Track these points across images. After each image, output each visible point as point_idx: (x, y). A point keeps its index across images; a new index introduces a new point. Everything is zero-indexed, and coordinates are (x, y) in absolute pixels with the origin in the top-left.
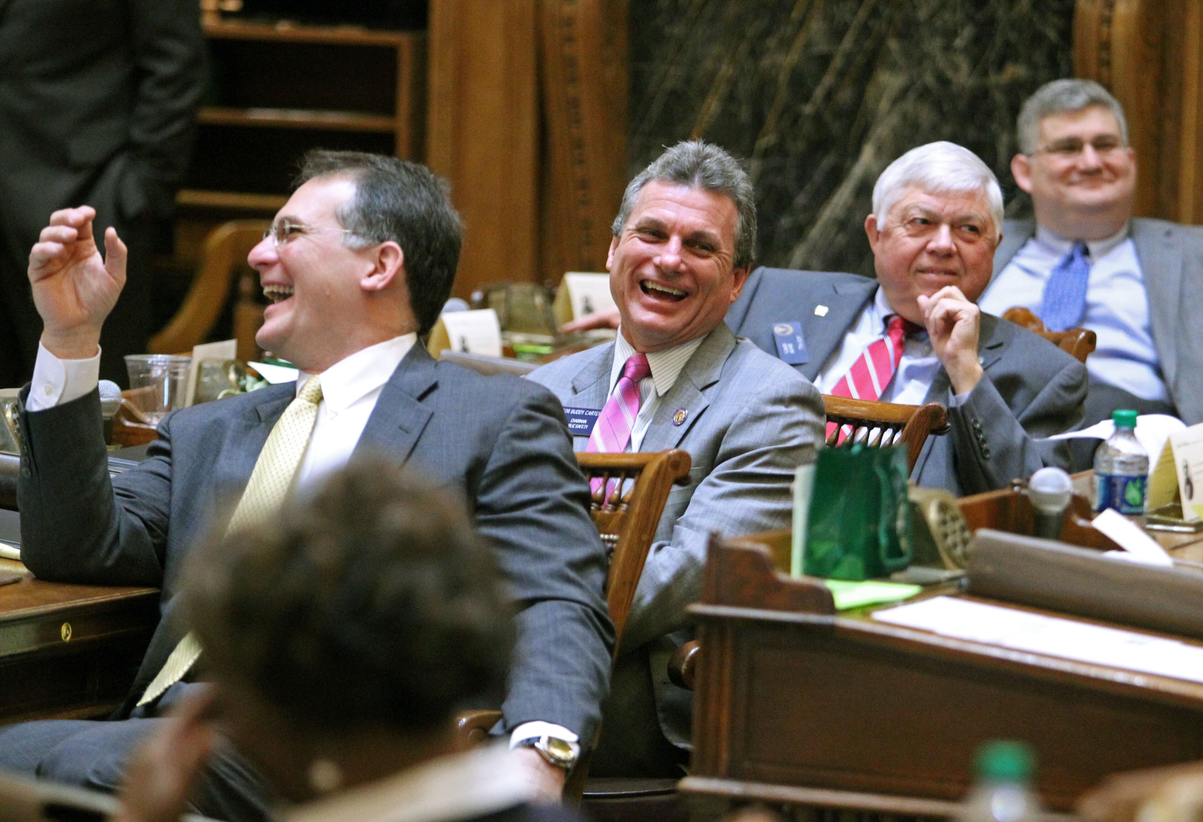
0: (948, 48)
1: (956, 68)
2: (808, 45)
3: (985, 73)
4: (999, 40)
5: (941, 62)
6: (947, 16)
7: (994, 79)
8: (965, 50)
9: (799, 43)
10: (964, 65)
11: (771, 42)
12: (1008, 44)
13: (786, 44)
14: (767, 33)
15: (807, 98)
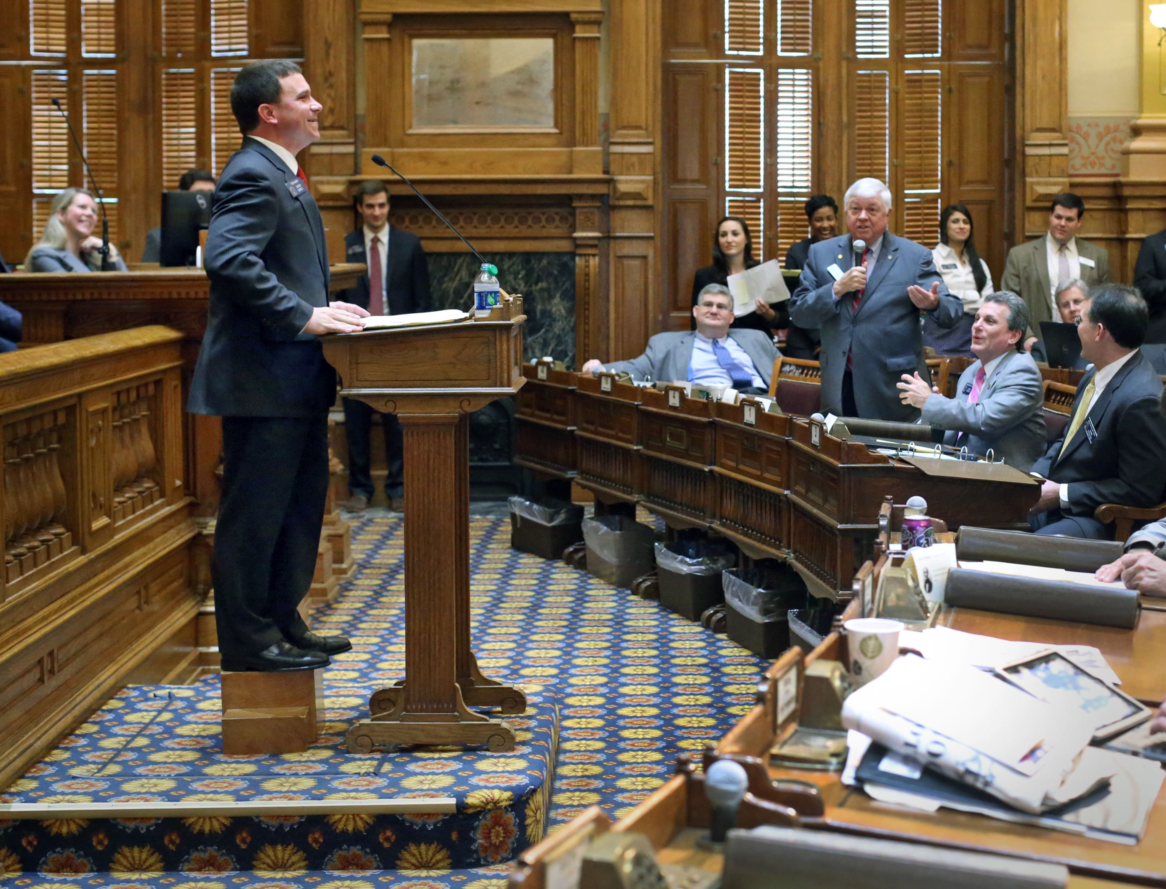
0: (516, 278)
1: (519, 285)
2: (461, 279)
3: (531, 286)
4: (535, 275)
5: (513, 283)
6: (515, 267)
7: (534, 288)
8: (522, 278)
9: (458, 278)
10: (523, 284)
11: (446, 279)
12: (539, 276)
13: (452, 280)
14: (445, 275)
15: (461, 298)
